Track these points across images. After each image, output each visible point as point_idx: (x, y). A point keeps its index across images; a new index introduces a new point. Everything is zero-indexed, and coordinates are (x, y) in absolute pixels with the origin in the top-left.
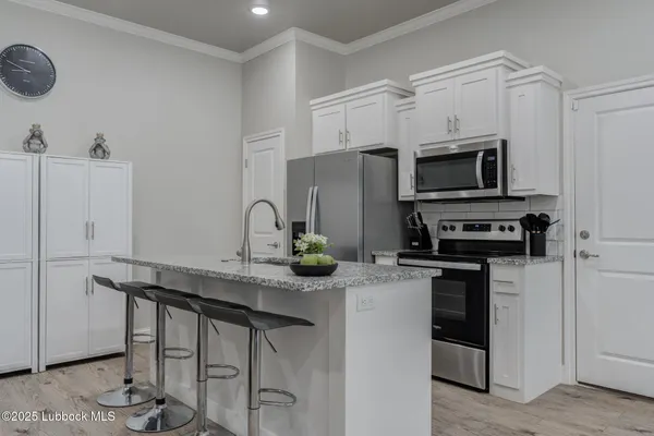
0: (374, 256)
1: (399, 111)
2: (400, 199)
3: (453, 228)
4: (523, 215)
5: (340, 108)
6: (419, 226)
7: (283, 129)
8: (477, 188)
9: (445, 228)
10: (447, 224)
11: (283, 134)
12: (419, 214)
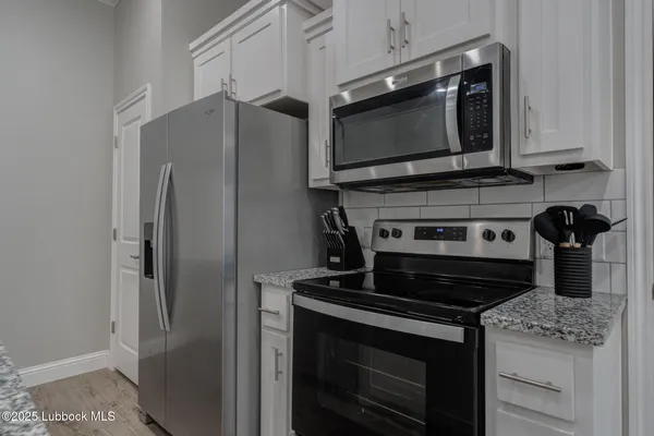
0: (259, 285)
1: (309, 41)
2: (311, 185)
3: (397, 234)
4: (541, 209)
5: (225, 46)
6: (342, 230)
7: (149, 86)
8: (447, 153)
9: (384, 234)
10: (388, 227)
11: (148, 93)
12: (341, 210)
